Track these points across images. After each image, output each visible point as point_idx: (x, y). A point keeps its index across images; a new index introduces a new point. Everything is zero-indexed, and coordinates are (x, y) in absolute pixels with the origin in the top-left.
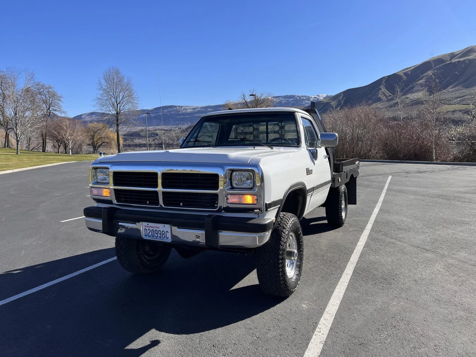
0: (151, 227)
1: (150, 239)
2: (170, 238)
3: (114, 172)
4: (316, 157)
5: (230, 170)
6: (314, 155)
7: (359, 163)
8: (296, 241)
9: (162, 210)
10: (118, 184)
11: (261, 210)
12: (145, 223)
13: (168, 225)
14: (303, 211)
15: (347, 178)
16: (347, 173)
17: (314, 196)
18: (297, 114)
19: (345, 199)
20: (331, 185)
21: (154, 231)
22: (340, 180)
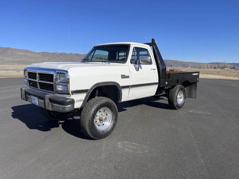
0: (33, 98)
1: (33, 103)
2: (38, 104)
3: (28, 72)
4: (138, 69)
5: (58, 73)
6: (136, 68)
7: (198, 75)
8: (111, 112)
9: (39, 91)
10: (29, 78)
11: (68, 94)
12: (32, 96)
13: (37, 98)
14: (120, 98)
15: (178, 82)
16: (178, 80)
17: (133, 90)
18: (131, 45)
19: (184, 95)
20: (158, 85)
21: (34, 100)
22: (167, 83)
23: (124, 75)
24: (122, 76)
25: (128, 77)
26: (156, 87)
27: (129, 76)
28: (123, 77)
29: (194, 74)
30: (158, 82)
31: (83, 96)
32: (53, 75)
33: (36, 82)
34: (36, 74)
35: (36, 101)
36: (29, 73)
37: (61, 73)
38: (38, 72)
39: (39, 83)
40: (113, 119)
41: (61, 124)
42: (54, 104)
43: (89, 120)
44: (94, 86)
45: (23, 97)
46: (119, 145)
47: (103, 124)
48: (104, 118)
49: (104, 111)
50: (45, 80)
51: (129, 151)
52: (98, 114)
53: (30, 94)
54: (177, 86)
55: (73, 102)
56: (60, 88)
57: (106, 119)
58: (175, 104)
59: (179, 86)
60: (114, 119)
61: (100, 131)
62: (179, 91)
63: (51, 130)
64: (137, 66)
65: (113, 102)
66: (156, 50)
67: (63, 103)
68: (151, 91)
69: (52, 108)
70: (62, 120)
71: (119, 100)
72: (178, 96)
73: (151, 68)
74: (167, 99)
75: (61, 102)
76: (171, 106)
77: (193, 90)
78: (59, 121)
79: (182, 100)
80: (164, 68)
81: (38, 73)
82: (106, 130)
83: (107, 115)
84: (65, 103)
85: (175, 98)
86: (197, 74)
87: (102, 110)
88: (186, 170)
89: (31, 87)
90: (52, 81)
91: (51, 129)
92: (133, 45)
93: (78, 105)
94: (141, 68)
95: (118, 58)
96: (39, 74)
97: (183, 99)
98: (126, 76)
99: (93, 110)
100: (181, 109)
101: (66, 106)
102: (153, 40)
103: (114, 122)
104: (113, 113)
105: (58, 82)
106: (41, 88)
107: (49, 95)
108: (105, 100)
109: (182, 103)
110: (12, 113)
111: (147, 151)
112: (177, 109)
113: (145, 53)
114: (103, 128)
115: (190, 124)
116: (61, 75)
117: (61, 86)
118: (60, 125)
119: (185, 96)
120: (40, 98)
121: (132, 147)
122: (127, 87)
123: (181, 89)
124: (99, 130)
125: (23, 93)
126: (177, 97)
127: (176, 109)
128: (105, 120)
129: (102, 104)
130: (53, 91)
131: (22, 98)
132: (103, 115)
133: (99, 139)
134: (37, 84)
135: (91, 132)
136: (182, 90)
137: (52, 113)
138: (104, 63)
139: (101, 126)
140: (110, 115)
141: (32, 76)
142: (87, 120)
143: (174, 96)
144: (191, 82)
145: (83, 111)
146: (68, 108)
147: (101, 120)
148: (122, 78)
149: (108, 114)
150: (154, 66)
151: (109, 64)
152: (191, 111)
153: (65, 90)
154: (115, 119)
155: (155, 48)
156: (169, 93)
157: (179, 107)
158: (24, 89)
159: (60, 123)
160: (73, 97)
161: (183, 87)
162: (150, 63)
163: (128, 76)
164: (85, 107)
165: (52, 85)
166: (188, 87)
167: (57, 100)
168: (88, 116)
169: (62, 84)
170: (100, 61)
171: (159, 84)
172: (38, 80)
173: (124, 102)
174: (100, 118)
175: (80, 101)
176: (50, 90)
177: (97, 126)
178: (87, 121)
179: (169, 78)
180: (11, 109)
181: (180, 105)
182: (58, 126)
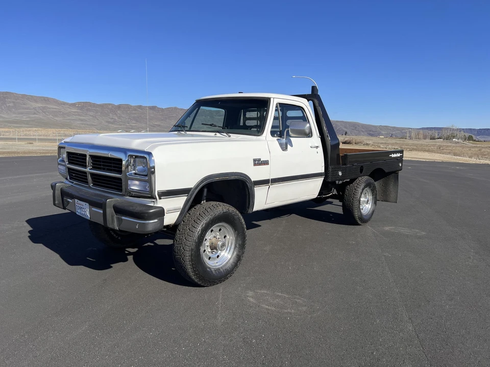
0: (80, 204)
1: (79, 214)
2: (89, 216)
3: (67, 152)
4: (284, 147)
5: (131, 156)
6: (281, 145)
7: (402, 157)
8: (233, 232)
9: (91, 190)
10: (70, 163)
11: (152, 197)
12: (76, 200)
13: (87, 204)
14: (251, 203)
15: (361, 172)
16: (362, 167)
17: (275, 188)
18: (272, 100)
19: (373, 196)
20: (324, 178)
21: (81, 208)
22: (340, 174)
23: (259, 160)
24: (255, 160)
25: (266, 163)
26: (319, 181)
27: (268, 161)
28: (258, 162)
29: (393, 156)
30: (323, 171)
31: (180, 202)
32: (121, 160)
33: (85, 173)
34: (85, 156)
35: (85, 211)
36: (69, 154)
37: (136, 157)
38: (89, 152)
39: (92, 175)
40: (237, 245)
41: (132, 256)
42: (123, 218)
43: (190, 248)
44: (202, 181)
45: (56, 202)
46: (250, 297)
47: (218, 256)
48: (220, 243)
49: (220, 230)
50: (104, 170)
51: (270, 308)
52: (209, 236)
53: (73, 197)
54: (360, 178)
55: (161, 213)
56: (135, 186)
57: (223, 245)
58: (356, 214)
59: (364, 179)
60: (239, 245)
61: (213, 270)
62: (363, 190)
63: (112, 267)
64: (284, 141)
65: (238, 212)
66: (319, 109)
67: (141, 215)
68: (311, 190)
69: (119, 225)
70: (133, 248)
71: (249, 208)
72: (361, 199)
73: (310, 145)
74: (341, 204)
75: (138, 213)
76: (349, 217)
77: (391, 187)
78: (127, 249)
79: (370, 207)
80: (335, 142)
81: (90, 156)
82: (224, 268)
83: (225, 237)
84: (146, 215)
85: (356, 204)
86: (399, 155)
87: (215, 228)
88: (381, 345)
89: (72, 183)
90: (120, 172)
91: (111, 265)
92: (276, 99)
93: (170, 219)
94: (292, 146)
95: (244, 123)
96: (92, 157)
97: (371, 204)
98: (263, 161)
99: (199, 228)
100: (367, 224)
101: (148, 222)
102: (314, 88)
103: (239, 252)
104: (238, 234)
105: (131, 174)
106: (94, 185)
107: (113, 200)
108: (222, 208)
109: (370, 213)
110: (30, 232)
111: (304, 309)
112: (360, 225)
113: (298, 113)
114: (217, 264)
115: (387, 254)
116: (137, 160)
117: (137, 182)
118: (130, 258)
119: (376, 198)
120: (93, 204)
121: (275, 301)
122: (265, 182)
123: (368, 185)
124: (209, 268)
125: (58, 193)
126: (359, 201)
127: (358, 224)
128: (222, 247)
129: (216, 217)
130: (121, 190)
131: (55, 204)
132: (218, 237)
133: (211, 285)
134: (86, 176)
135: (194, 271)
136: (370, 188)
137: (113, 233)
138: (218, 134)
139: (214, 259)
140: (231, 238)
141: (76, 161)
142: (187, 248)
143: (355, 199)
144: (387, 171)
145: (179, 231)
146: (152, 224)
147: (214, 248)
148: (255, 165)
149: (228, 237)
150: (316, 140)
151: (229, 138)
152: (387, 228)
153: (147, 189)
154: (241, 246)
155: (317, 104)
156: (344, 192)
157: (364, 220)
158: (60, 186)
159: (130, 254)
160: (162, 203)
161: (372, 181)
162: (309, 135)
163: (266, 161)
164: (184, 222)
165: (120, 179)
166: (382, 180)
167: (131, 209)
168: (190, 240)
169: (138, 177)
170: (210, 130)
171: (325, 176)
172: (90, 169)
173: (257, 212)
174: (212, 243)
175: (175, 210)
176: (115, 189)
177: (206, 260)
178: (188, 250)
179: (345, 164)
180: (26, 224)
181: (365, 216)
182: (126, 260)
